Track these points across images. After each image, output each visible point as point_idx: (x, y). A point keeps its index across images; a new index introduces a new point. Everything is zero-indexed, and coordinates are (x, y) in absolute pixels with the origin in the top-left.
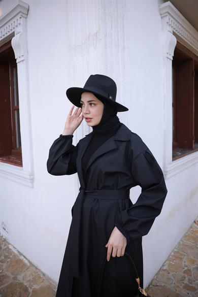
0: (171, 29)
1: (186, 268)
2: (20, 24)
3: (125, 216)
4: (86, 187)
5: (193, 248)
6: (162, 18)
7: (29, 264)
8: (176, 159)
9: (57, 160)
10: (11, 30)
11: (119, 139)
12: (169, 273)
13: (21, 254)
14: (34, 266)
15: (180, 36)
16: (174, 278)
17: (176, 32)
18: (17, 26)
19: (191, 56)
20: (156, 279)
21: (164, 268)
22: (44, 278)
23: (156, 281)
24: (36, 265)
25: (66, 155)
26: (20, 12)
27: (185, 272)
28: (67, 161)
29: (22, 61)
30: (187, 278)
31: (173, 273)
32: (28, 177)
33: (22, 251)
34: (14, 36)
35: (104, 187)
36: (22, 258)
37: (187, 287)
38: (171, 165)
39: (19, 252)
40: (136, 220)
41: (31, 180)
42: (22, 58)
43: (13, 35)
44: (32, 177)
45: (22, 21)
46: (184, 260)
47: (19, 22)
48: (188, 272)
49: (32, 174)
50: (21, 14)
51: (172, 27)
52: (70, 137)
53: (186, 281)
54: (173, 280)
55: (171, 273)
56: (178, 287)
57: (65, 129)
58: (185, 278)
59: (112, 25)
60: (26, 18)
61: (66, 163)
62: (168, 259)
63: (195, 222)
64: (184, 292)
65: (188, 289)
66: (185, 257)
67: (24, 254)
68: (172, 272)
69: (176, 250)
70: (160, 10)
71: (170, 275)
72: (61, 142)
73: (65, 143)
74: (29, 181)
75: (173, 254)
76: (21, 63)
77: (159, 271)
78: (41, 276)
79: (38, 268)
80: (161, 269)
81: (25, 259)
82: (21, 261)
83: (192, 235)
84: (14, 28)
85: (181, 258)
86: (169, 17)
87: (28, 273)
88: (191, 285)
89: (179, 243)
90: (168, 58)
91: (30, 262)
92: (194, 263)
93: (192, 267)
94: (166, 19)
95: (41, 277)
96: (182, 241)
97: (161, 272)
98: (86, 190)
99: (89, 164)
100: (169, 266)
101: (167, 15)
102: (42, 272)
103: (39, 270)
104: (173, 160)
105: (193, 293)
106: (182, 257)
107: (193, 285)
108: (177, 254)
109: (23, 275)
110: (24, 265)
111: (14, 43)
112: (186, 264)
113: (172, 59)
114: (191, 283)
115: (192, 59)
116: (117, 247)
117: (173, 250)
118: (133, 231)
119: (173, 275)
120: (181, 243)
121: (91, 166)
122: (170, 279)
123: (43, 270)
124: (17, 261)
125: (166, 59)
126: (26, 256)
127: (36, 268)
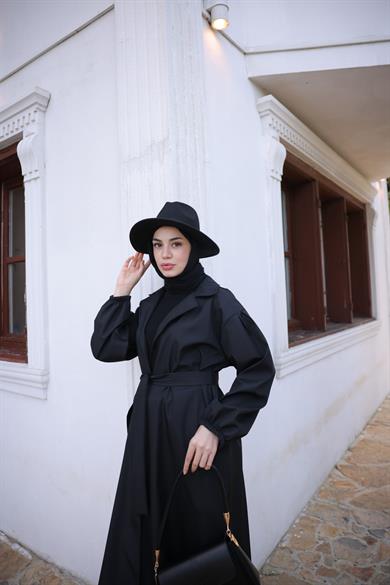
0: (277, 135)
1: (321, 542)
2: (33, 121)
3: (216, 406)
4: (152, 370)
5: (332, 510)
6: (261, 117)
7: (30, 557)
8: (295, 345)
9: (110, 337)
10: (17, 129)
11: (202, 294)
12: (291, 552)
13: (13, 540)
14: (40, 558)
15: (292, 144)
16: (301, 559)
17: (285, 139)
18: (28, 124)
19: (313, 175)
20: (269, 564)
21: (284, 545)
22: (62, 578)
23: (268, 567)
24: (45, 557)
25: (122, 327)
26: (36, 103)
27: (319, 549)
28: (126, 337)
29: (35, 179)
30: (322, 558)
31: (297, 552)
32: (39, 378)
33: (14, 536)
34: (22, 139)
35: (179, 368)
36: (15, 547)
37: (323, 572)
38: (286, 353)
39: (8, 537)
40: (232, 410)
41: (43, 383)
42: (34, 175)
43: (19, 137)
44: (45, 378)
45: (37, 116)
46: (318, 530)
47: (32, 118)
48: (325, 548)
49: (46, 373)
50: (36, 106)
51: (278, 131)
52: (126, 299)
53: (321, 563)
54: (299, 564)
55: (296, 552)
56: (308, 572)
57: (118, 285)
58: (320, 557)
59: (186, 130)
60: (44, 112)
61: (124, 341)
62: (291, 530)
63: (336, 467)
64: (319, 579)
65: (324, 575)
66: (320, 525)
67: (19, 540)
68: (297, 549)
69: (304, 515)
70: (258, 106)
71: (294, 556)
72: (114, 307)
73: (119, 308)
74: (40, 386)
75: (297, 521)
76: (32, 182)
77: (275, 551)
78: (56, 575)
79: (49, 560)
80: (277, 547)
81: (21, 549)
82: (14, 553)
83: (333, 489)
84: (22, 127)
85: (313, 527)
86: (272, 115)
87: (30, 572)
88: (329, 568)
89: (309, 502)
90: (274, 178)
91: (31, 552)
92: (334, 532)
93: (331, 540)
94: (269, 119)
95: (54, 578)
96: (314, 500)
97: (278, 552)
98: (152, 374)
99: (158, 333)
100: (291, 541)
101: (267, 115)
102: (57, 567)
103: (53, 564)
104: (290, 347)
105: (333, 579)
106: (314, 525)
107: (334, 567)
108: (306, 521)
109: (19, 576)
110: (21, 559)
111: (21, 149)
112: (322, 535)
113: (281, 179)
114: (331, 565)
115: (314, 180)
116: (202, 448)
117: (298, 516)
118: (227, 427)
119: (299, 555)
120: (313, 502)
121: (160, 336)
122: (293, 561)
123: (59, 563)
124: (6, 553)
125: (271, 179)
126: (23, 542)
127: (46, 562)
